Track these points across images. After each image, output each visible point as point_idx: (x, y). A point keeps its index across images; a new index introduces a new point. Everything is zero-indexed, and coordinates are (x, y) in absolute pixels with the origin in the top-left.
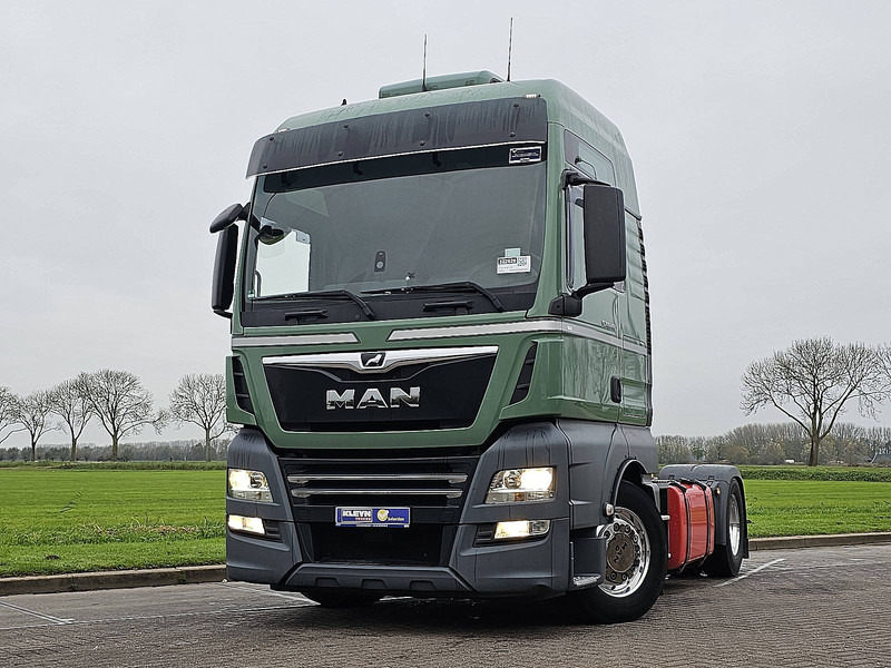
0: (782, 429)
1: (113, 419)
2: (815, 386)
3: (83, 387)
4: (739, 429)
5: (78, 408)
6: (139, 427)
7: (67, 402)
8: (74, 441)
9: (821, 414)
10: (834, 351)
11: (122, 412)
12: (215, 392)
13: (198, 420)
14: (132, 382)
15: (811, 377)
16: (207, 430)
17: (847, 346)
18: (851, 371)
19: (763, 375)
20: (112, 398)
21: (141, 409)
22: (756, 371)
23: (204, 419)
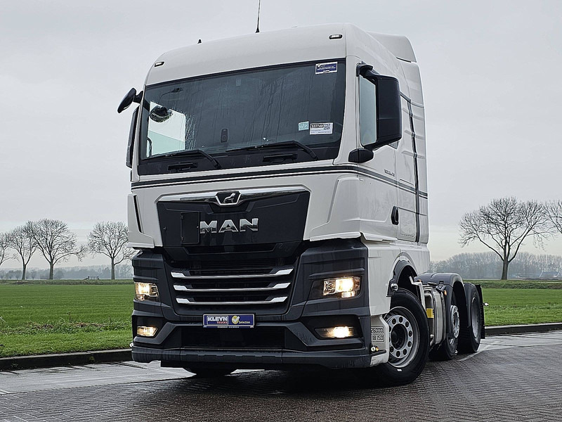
0: (483, 256)
1: (50, 252)
2: (506, 228)
3: (30, 231)
4: (456, 256)
5: (26, 244)
6: (67, 257)
7: (19, 240)
8: (25, 266)
9: (509, 246)
10: (517, 206)
11: (56, 247)
12: (117, 234)
13: (106, 251)
14: (63, 228)
15: (503, 222)
16: (113, 258)
17: (526, 203)
18: (529, 219)
19: (472, 221)
20: (49, 238)
21: (68, 245)
22: (468, 219)
23: (110, 251)
